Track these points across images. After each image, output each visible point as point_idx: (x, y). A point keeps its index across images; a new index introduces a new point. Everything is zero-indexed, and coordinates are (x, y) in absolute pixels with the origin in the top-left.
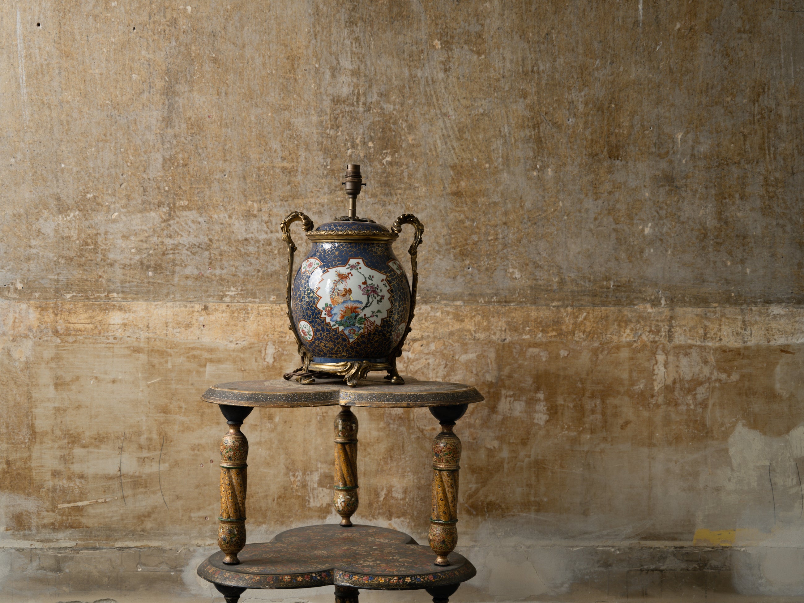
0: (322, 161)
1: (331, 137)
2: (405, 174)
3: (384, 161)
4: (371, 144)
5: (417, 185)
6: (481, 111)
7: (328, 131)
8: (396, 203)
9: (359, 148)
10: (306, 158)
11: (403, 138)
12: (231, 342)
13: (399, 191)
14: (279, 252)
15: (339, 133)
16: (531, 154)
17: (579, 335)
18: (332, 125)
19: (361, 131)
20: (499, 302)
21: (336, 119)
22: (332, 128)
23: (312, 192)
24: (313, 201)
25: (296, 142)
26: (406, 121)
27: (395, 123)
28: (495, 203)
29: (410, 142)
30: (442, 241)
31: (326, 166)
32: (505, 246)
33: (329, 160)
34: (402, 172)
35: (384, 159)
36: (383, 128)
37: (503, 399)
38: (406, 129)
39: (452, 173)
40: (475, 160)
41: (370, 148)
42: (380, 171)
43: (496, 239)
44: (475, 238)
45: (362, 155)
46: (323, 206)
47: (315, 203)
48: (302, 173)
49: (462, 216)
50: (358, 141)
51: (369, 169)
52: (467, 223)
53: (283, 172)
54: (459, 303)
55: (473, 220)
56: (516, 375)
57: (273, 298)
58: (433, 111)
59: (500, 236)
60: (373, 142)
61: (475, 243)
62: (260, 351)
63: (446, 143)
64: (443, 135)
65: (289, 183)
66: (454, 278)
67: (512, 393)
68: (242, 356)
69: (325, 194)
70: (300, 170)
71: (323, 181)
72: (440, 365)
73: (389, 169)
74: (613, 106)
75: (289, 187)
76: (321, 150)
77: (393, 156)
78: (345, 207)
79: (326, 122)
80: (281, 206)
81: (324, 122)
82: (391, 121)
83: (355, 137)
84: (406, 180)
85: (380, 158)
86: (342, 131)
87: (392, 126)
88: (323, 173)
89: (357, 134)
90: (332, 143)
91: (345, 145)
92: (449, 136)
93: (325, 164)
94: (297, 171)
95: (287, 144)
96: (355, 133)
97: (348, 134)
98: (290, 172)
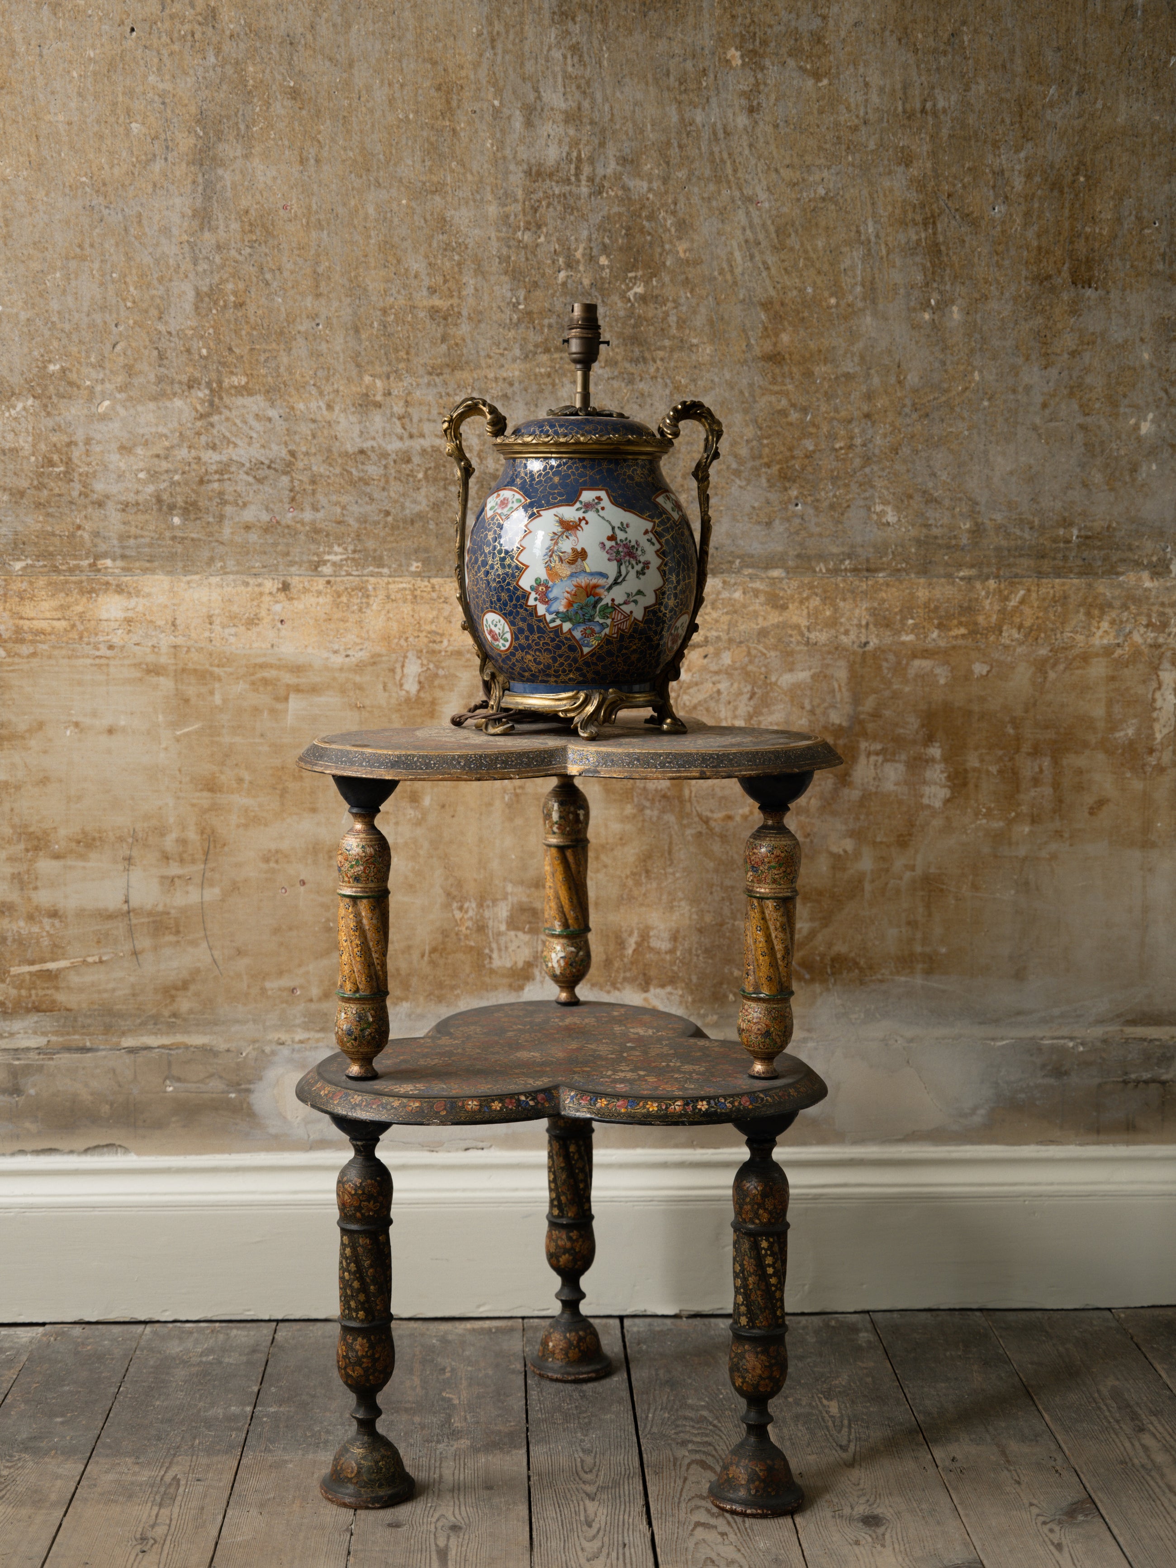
0: (509, 294)
1: (525, 247)
2: (672, 319)
3: (631, 294)
4: (603, 261)
5: (695, 341)
6: (821, 191)
7: (520, 234)
8: (654, 378)
9: (581, 268)
10: (476, 290)
11: (667, 247)
12: (335, 652)
13: (661, 354)
14: (426, 476)
15: (542, 239)
16: (919, 278)
17: (1010, 634)
18: (528, 223)
19: (585, 233)
20: (855, 570)
21: (535, 210)
22: (527, 229)
23: (489, 357)
24: (491, 375)
25: (456, 257)
26: (674, 213)
27: (651, 217)
28: (848, 377)
29: (682, 255)
30: (744, 452)
31: (515, 306)
32: (867, 460)
33: (522, 293)
34: (667, 314)
35: (630, 289)
36: (628, 229)
37: (862, 760)
38: (673, 230)
39: (763, 316)
40: (810, 290)
41: (602, 268)
42: (622, 313)
43: (851, 447)
44: (809, 445)
45: (586, 282)
46: (511, 384)
47: (496, 379)
48: (470, 318)
49: (784, 402)
50: (578, 255)
52: (794, 416)
53: (432, 318)
54: (776, 573)
55: (804, 410)
56: (887, 713)
57: (415, 566)
58: (726, 193)
59: (858, 441)
60: (608, 256)
61: (809, 456)
62: (393, 670)
63: (752, 257)
64: (747, 241)
65: (444, 339)
66: (769, 524)
67: (878, 746)
68: (358, 679)
69: (514, 360)
70: (465, 313)
71: (511, 334)
72: (740, 693)
73: (639, 311)
74: (1082, 179)
75: (444, 347)
76: (506, 273)
77: (647, 283)
78: (554, 385)
79: (516, 216)
80: (429, 384)
81: (512, 217)
82: (645, 213)
83: (573, 246)
84: (674, 331)
85: (623, 287)
86: (548, 235)
87: (646, 224)
88: (511, 319)
89: (577, 240)
90: (527, 259)
91: (554, 262)
92: (758, 243)
93: (514, 300)
94: (459, 314)
95: (439, 262)
96: (573, 238)
97: (559, 240)
98: (446, 318)
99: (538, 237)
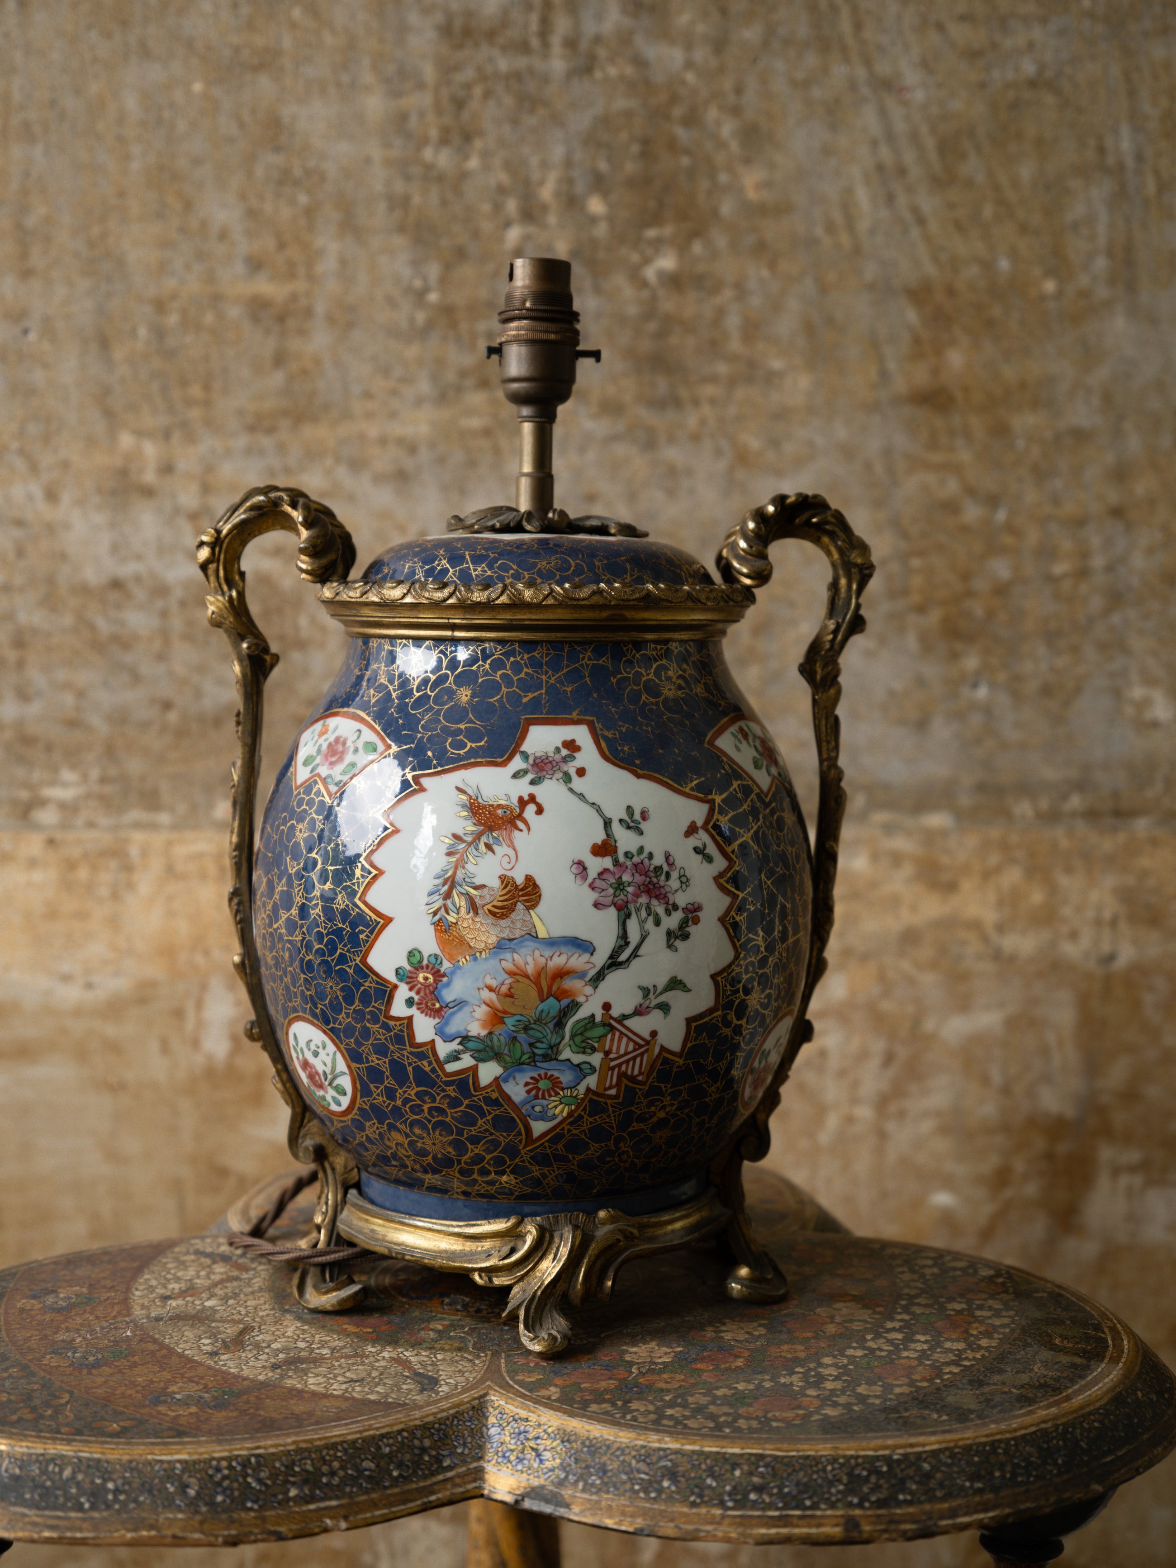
0: (406, 272)
1: (440, 178)
2: (733, 321)
3: (650, 273)
4: (596, 206)
5: (777, 364)
6: (1029, 68)
7: (428, 154)
8: (696, 438)
9: (552, 219)
10: (343, 262)
11: (723, 178)
12: (66, 978)
13: (708, 390)
15: (473, 163)
18: (445, 131)
19: (558, 152)
20: (1092, 815)
21: (459, 104)
22: (444, 141)
23: (368, 395)
24: (373, 431)
25: (303, 199)
26: (736, 111)
27: (691, 119)
28: (1080, 436)
29: (752, 194)
31: (421, 295)
32: (1116, 598)
33: (433, 271)
34: (720, 313)
35: (647, 261)
36: (646, 142)
37: (1103, 1182)
38: (734, 146)
39: (912, 316)
40: (1004, 264)
41: (593, 220)
42: (632, 310)
43: (1082, 573)
44: (1001, 569)
46: (413, 450)
47: (383, 441)
48: (331, 320)
49: (952, 486)
50: (547, 193)
52: (972, 513)
53: (255, 320)
54: (937, 820)
55: (993, 501)
56: (1153, 1092)
58: (839, 71)
59: (1098, 562)
60: (605, 195)
61: (1001, 591)
62: (179, 1014)
63: (890, 199)
64: (880, 168)
65: (279, 360)
66: (922, 725)
67: (1133, 1156)
68: (110, 1030)
69: (419, 402)
70: (320, 308)
71: (412, 352)
72: (863, 1055)
73: (668, 304)
75: (278, 378)
76: (401, 229)
77: (683, 249)
78: (497, 451)
79: (422, 114)
80: (249, 451)
81: (414, 120)
82: (677, 112)
83: (536, 176)
84: (735, 345)
85: (635, 257)
86: (485, 155)
87: (680, 132)
88: (412, 320)
89: (544, 165)
90: (444, 203)
91: (498, 208)
92: (902, 171)
93: (418, 283)
94: (308, 313)
95: (268, 207)
96: (534, 161)
97: (508, 165)
98: (281, 319)
99: (466, 158)
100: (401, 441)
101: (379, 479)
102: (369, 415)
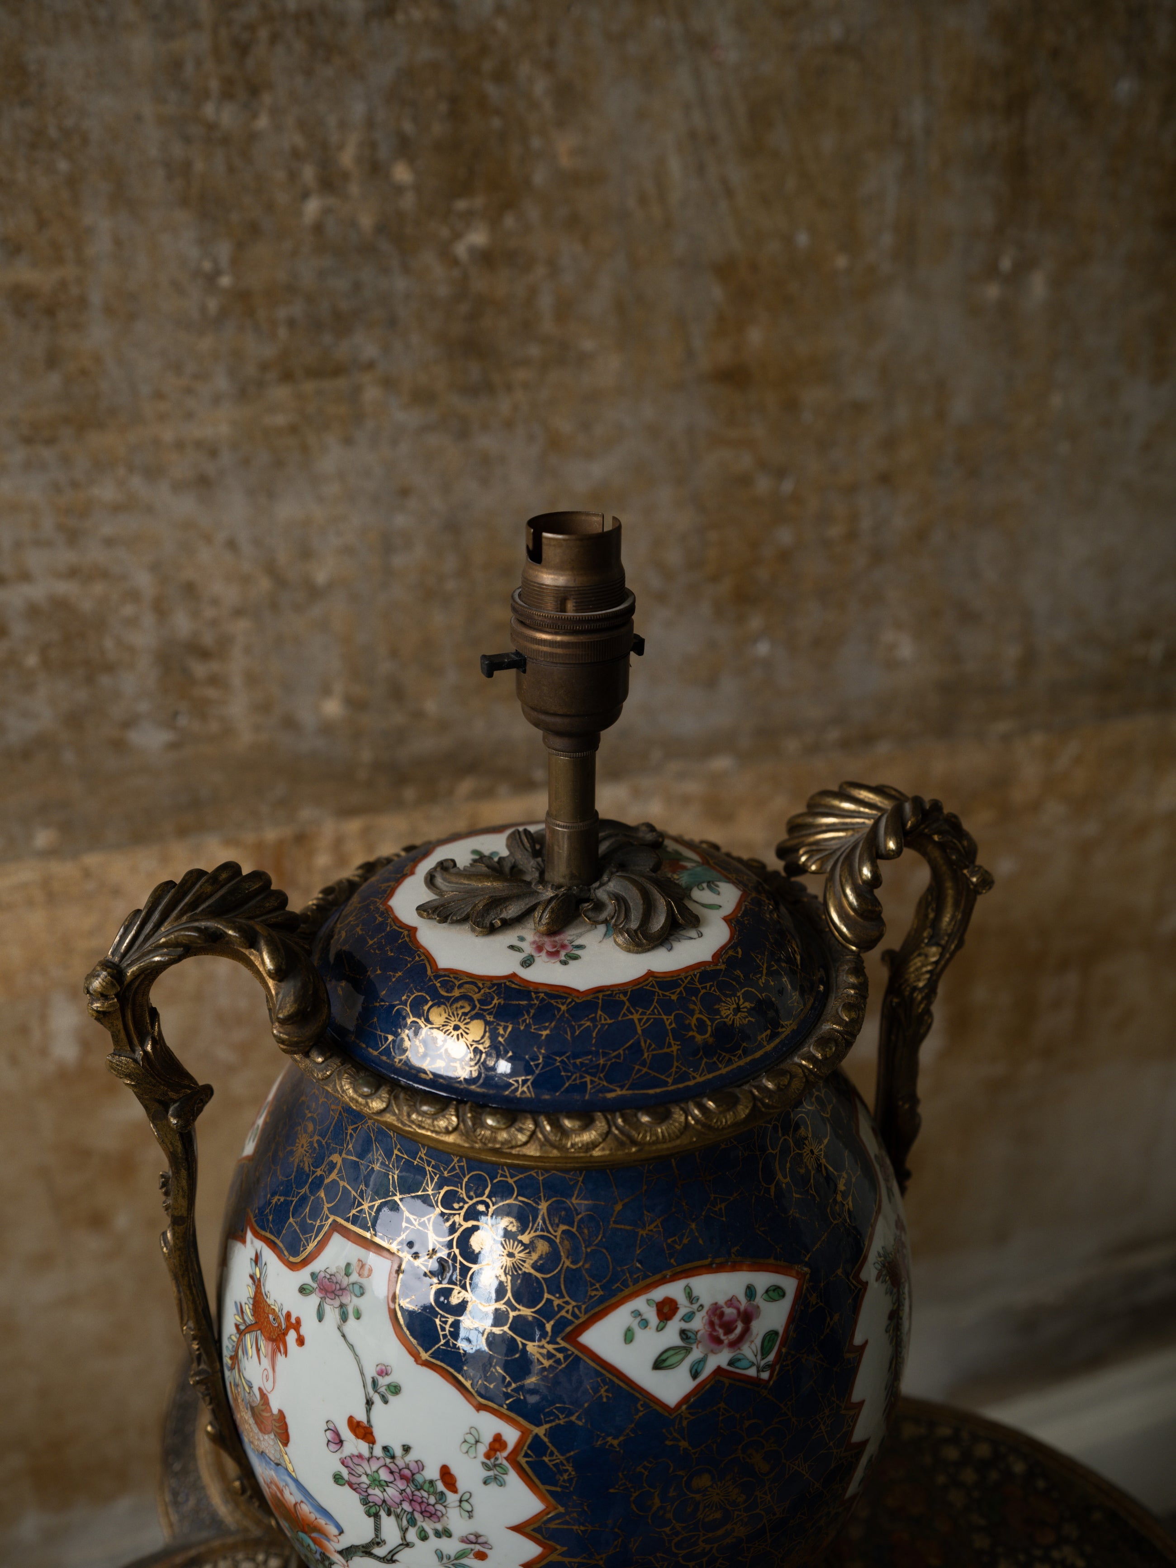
0: (194, 253)
1: (225, 141)
2: (546, 301)
3: (461, 250)
4: (402, 173)
5: (588, 345)
6: (836, 31)
7: (209, 110)
8: (509, 425)
9: (354, 189)
10: (118, 242)
11: (536, 143)
13: (521, 375)
14: (46, 663)
15: (263, 122)
16: (987, 217)
18: (228, 82)
19: (358, 110)
20: (845, 744)
21: (243, 49)
22: (227, 95)
23: (159, 396)
24: (168, 435)
25: (63, 166)
26: (549, 66)
27: (503, 75)
28: (859, 408)
29: (565, 162)
30: (674, 557)
31: (211, 279)
32: (877, 556)
33: (224, 250)
34: (533, 292)
35: (457, 236)
36: (454, 100)
38: (548, 106)
39: (717, 293)
40: (803, 239)
41: (399, 190)
42: (443, 291)
43: (852, 536)
44: (785, 536)
45: (366, 221)
46: (213, 453)
47: (180, 446)
48: (109, 311)
49: (746, 461)
50: (347, 158)
51: (400, 284)
52: (763, 485)
53: (19, 313)
54: (722, 763)
55: (781, 473)
57: (43, 838)
58: (656, 23)
59: (866, 524)
60: (411, 161)
61: (785, 556)
62: (23, 1030)
63: (701, 169)
64: (693, 135)
65: (53, 360)
66: (711, 682)
69: (217, 400)
70: (96, 298)
71: (206, 344)
73: (479, 284)
75: (54, 381)
76: (184, 202)
77: (494, 222)
78: (305, 449)
79: (199, 63)
80: (28, 466)
81: (189, 68)
82: (488, 65)
83: (334, 138)
84: (548, 326)
85: (445, 232)
86: (275, 112)
87: (492, 91)
88: (203, 309)
89: (343, 125)
90: (231, 170)
91: (293, 176)
92: (713, 139)
93: (207, 266)
94: (83, 302)
95: (21, 176)
96: (332, 121)
97: (302, 125)
98: (50, 312)
99: (255, 116)
100: (199, 444)
101: (178, 487)
102: (162, 418)
